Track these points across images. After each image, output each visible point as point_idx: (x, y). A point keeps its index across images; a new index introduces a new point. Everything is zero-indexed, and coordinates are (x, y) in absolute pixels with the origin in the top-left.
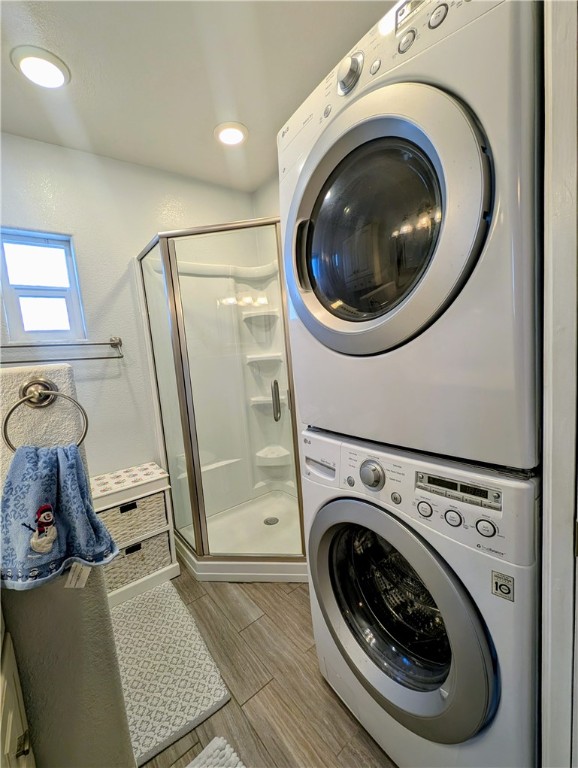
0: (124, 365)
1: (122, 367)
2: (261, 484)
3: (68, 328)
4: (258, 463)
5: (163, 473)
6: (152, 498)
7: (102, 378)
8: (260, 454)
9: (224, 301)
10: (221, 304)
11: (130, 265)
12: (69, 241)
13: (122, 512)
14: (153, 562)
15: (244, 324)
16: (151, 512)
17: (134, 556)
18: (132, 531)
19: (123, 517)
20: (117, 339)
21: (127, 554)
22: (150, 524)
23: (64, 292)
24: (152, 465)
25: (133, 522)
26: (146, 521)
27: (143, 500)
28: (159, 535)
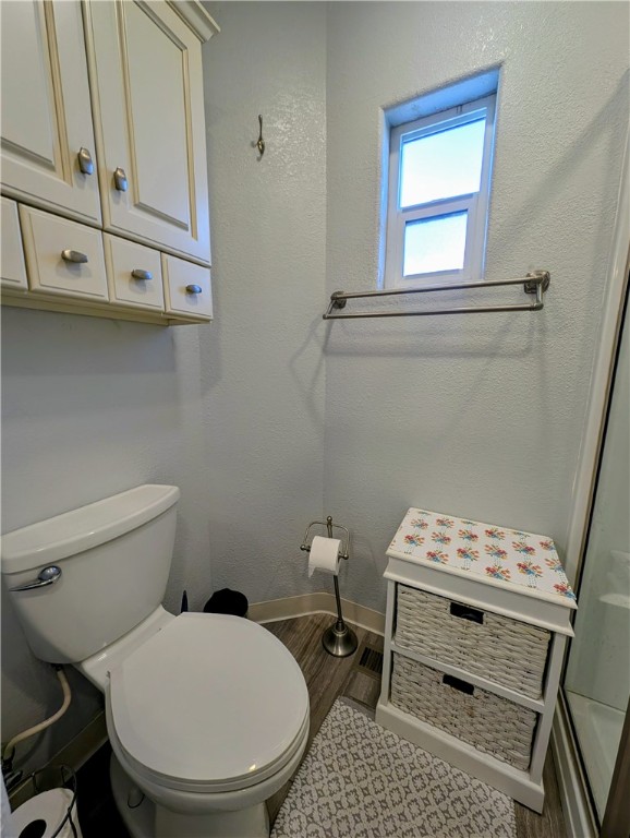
0: (543, 331)
1: (536, 335)
3: (460, 265)
5: (562, 590)
6: (517, 628)
7: (491, 353)
13: (453, 612)
14: (490, 736)
16: (511, 650)
17: (455, 696)
18: (462, 655)
19: (451, 622)
20: (538, 273)
21: (445, 681)
22: (502, 670)
23: (467, 201)
24: (545, 545)
25: (467, 642)
26: (493, 658)
27: (500, 620)
28: (515, 704)
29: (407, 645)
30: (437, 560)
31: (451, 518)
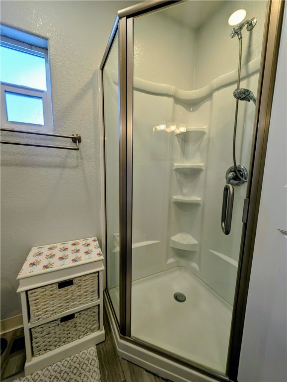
0: (82, 158)
1: (80, 160)
2: (171, 260)
3: (42, 123)
4: (171, 245)
5: (99, 254)
6: (87, 277)
7: (63, 166)
8: (173, 238)
9: (158, 127)
10: (156, 129)
11: (94, 74)
12: (46, 49)
13: (59, 288)
14: (84, 329)
15: (176, 138)
16: (86, 288)
17: (68, 324)
18: (67, 304)
19: (60, 292)
20: (77, 135)
21: (61, 322)
22: (84, 298)
23: (41, 93)
24: (94, 241)
25: (69, 296)
26: (80, 296)
27: (79, 279)
28: (90, 308)
29: (38, 319)
30: (48, 267)
31: (55, 245)
